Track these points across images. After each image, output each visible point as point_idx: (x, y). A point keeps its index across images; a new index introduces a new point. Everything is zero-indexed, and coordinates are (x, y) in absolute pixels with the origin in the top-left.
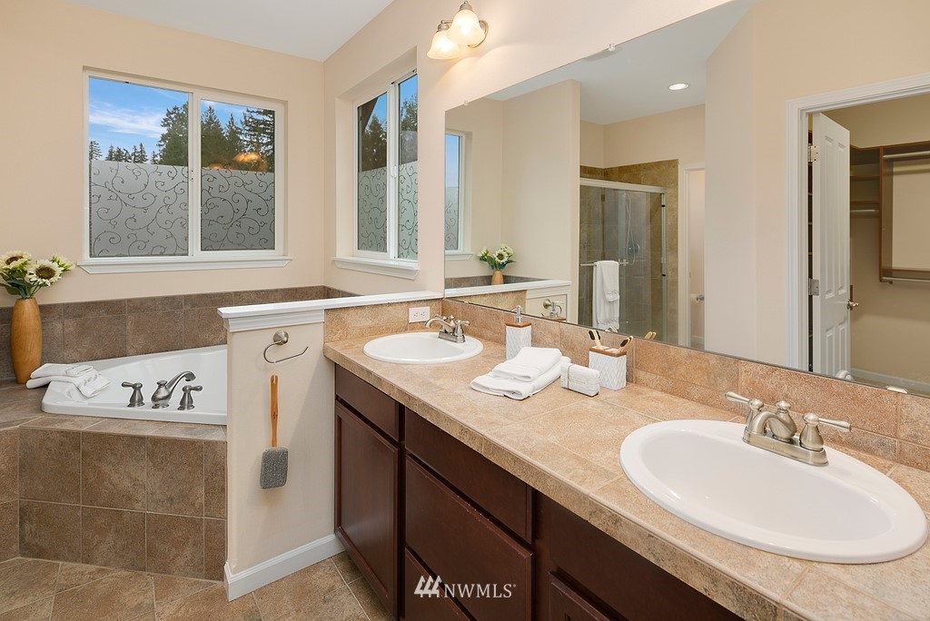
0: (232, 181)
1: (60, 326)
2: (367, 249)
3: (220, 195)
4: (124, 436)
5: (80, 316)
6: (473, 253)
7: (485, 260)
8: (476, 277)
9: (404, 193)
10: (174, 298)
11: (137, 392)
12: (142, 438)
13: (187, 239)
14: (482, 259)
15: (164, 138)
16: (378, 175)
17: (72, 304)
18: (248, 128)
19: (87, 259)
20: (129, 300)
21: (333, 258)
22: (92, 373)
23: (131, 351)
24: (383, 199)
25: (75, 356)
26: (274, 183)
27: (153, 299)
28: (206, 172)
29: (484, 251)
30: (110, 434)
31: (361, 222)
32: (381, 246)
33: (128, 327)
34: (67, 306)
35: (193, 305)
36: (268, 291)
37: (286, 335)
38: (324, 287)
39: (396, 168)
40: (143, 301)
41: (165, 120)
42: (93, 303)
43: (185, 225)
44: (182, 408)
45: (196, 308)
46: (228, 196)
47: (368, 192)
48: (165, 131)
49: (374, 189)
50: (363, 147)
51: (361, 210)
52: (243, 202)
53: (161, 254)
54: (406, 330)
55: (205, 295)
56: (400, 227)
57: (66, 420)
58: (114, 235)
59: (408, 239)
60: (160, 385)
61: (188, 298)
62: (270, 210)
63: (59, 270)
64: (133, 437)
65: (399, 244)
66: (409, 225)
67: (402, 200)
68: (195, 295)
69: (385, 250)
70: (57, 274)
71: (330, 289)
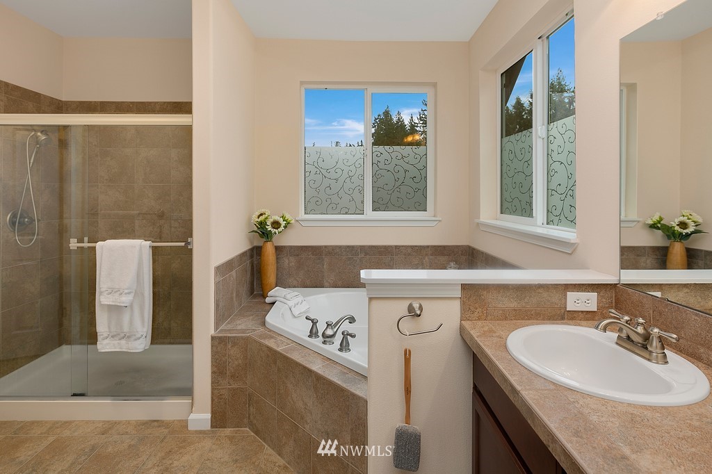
0: (393, 155)
1: (287, 261)
2: (510, 214)
3: (386, 167)
4: (300, 365)
5: (298, 256)
6: (641, 219)
7: (658, 228)
8: (644, 248)
9: (554, 155)
10: (353, 247)
11: (314, 326)
12: (310, 371)
13: (363, 202)
14: (653, 226)
15: (373, 135)
16: (523, 139)
17: (294, 246)
18: (421, 122)
19: (302, 215)
20: (326, 247)
21: (477, 221)
22: (300, 299)
23: (326, 284)
24: (529, 163)
25: (295, 283)
26: (426, 154)
27: (340, 247)
28: (376, 149)
29: (656, 218)
30: (292, 360)
31: (504, 187)
32: (526, 209)
33: (325, 267)
34: (291, 247)
35: (366, 254)
36: (421, 246)
37: (421, 308)
38: (469, 247)
39: (544, 128)
40: (334, 248)
41: (374, 124)
42: (305, 246)
43: (361, 192)
44: (340, 350)
45: (368, 256)
46: (390, 167)
47: (512, 156)
48: (373, 130)
49: (518, 154)
50: (506, 125)
51: (505, 175)
52: (402, 171)
53: (346, 213)
54: (563, 318)
55: (374, 246)
56: (550, 192)
57: (272, 337)
58: (318, 199)
59: (559, 205)
60: (328, 325)
61: (362, 247)
62: (423, 178)
63: (283, 223)
64: (305, 368)
65: (548, 211)
66: (561, 190)
67: (551, 162)
68: (367, 246)
69: (531, 215)
70: (282, 226)
71: (474, 249)
